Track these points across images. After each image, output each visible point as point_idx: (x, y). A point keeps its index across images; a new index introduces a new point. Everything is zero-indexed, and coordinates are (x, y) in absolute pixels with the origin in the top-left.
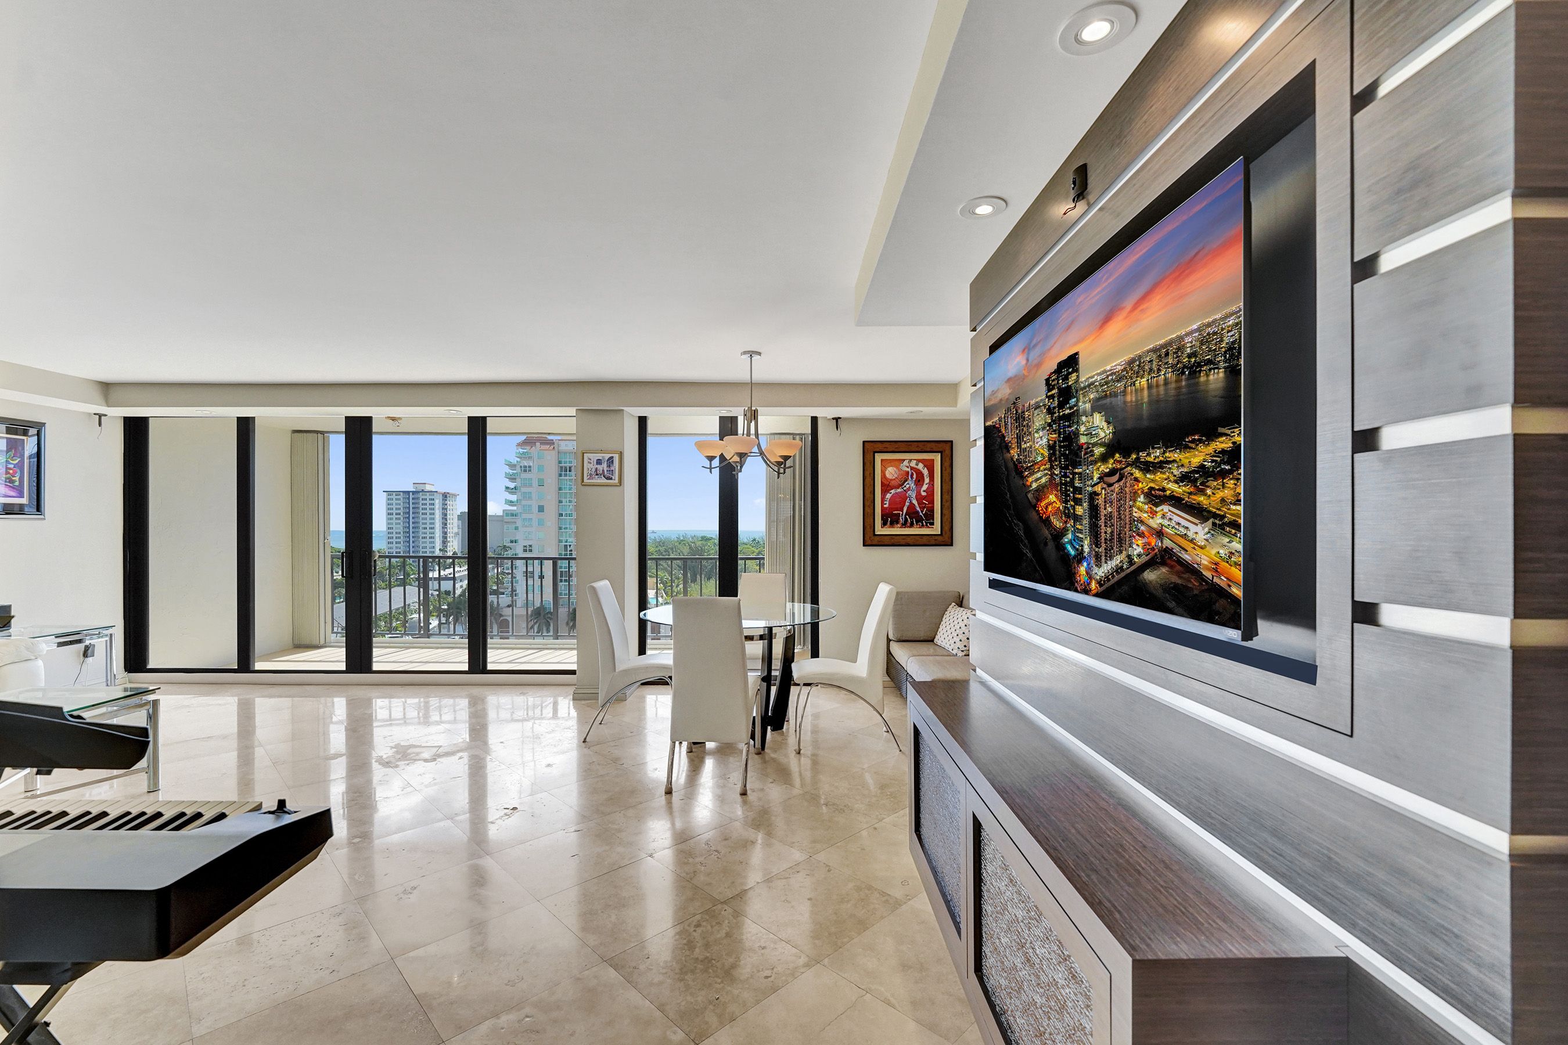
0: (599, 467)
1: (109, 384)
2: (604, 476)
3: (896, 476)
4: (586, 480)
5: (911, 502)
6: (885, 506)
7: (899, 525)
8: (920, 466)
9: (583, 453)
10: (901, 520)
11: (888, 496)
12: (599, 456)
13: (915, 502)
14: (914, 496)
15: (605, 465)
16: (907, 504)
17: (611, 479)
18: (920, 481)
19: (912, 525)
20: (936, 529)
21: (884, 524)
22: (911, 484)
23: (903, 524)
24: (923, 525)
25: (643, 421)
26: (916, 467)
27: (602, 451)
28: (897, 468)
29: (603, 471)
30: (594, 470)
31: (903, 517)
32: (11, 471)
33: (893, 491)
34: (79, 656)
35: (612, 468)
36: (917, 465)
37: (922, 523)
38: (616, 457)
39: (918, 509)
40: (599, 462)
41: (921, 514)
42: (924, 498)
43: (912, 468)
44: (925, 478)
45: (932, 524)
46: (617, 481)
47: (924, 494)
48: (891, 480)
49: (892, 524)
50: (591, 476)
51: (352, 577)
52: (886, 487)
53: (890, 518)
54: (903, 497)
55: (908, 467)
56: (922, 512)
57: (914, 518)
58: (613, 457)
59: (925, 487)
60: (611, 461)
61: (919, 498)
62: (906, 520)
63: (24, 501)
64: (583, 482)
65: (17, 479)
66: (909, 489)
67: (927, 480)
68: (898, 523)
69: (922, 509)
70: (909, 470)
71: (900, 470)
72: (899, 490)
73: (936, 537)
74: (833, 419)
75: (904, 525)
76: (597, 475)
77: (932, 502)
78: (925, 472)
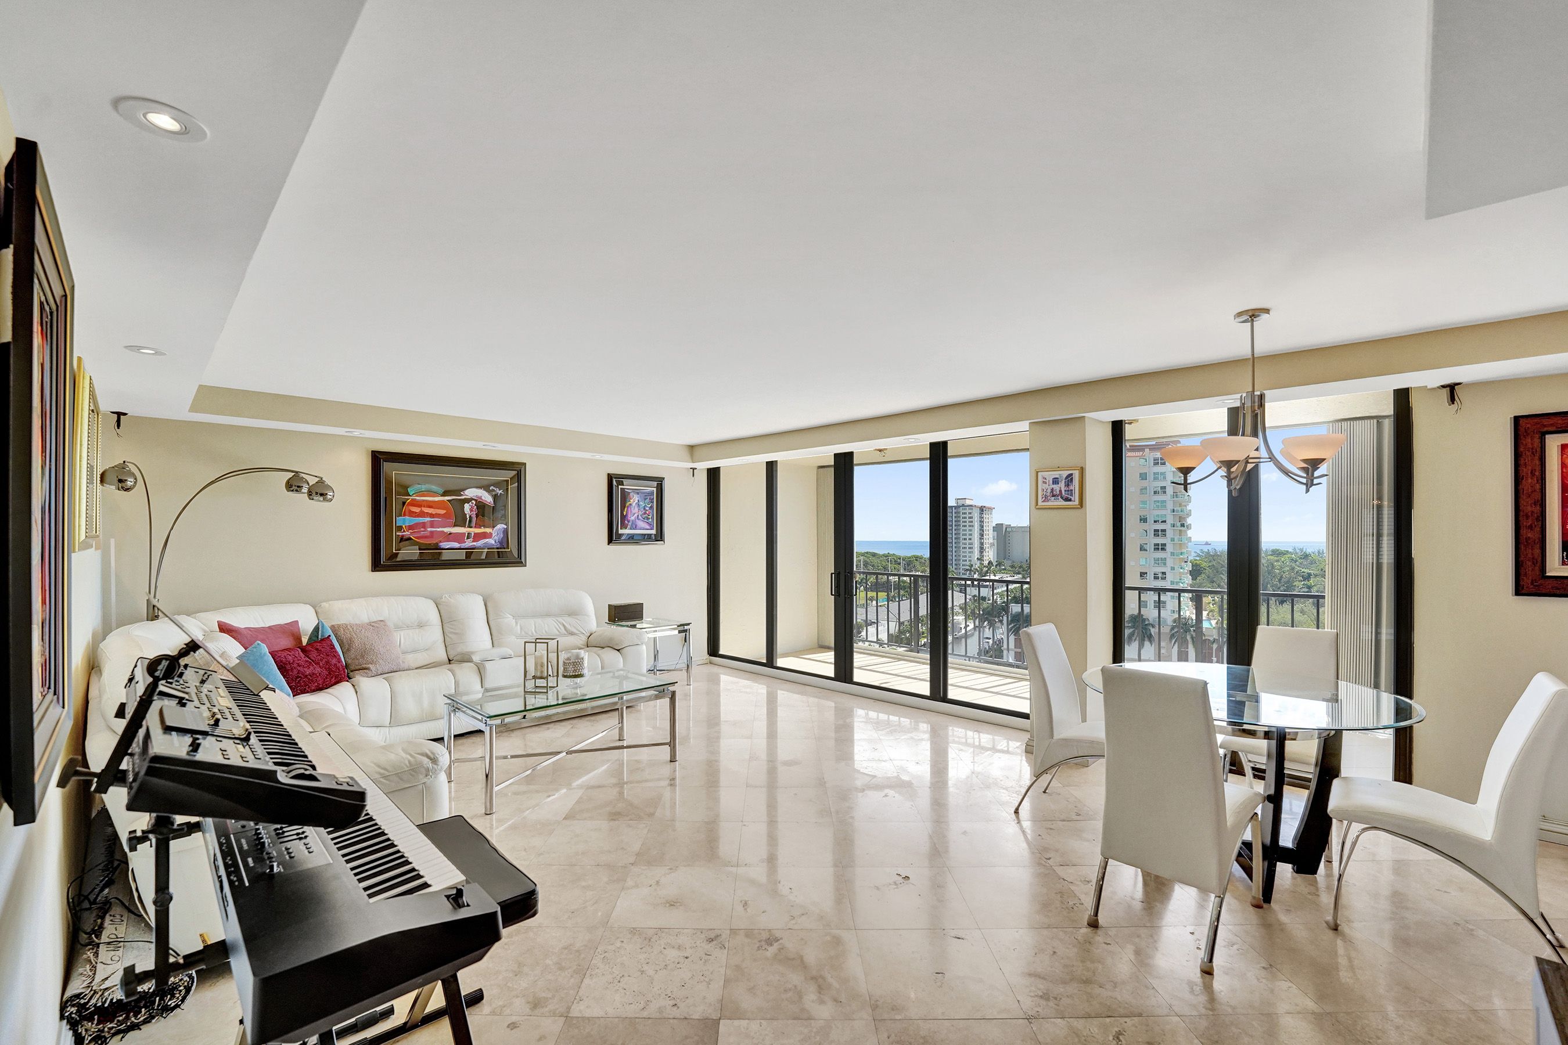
0: (1055, 486)
1: (693, 446)
2: (1062, 498)
4: (1040, 503)
9: (1037, 472)
12: (1056, 474)
15: (1062, 485)
17: (1070, 500)
25: (1117, 428)
27: (1059, 468)
29: (1060, 491)
30: (1049, 491)
32: (647, 512)
34: (682, 640)
35: (1071, 488)
38: (1076, 475)
40: (1056, 481)
46: (1077, 502)
50: (1046, 499)
51: (839, 595)
58: (1072, 474)
63: (654, 532)
64: (1037, 505)
65: (650, 517)
74: (1443, 387)
76: (1053, 496)
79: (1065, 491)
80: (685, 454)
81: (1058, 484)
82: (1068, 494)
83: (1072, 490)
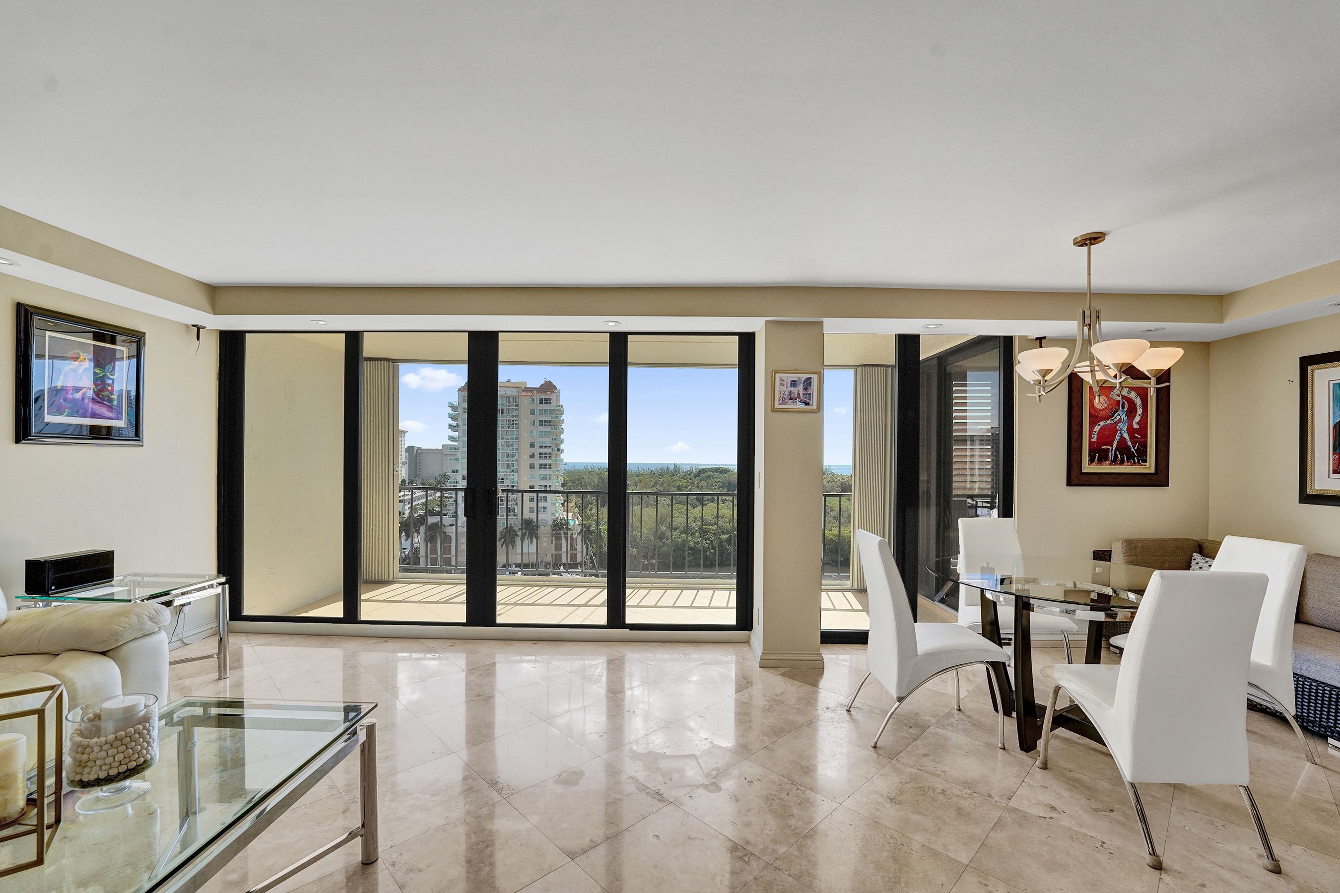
0: (792, 389)
1: (216, 287)
3: (1105, 405)
5: (1122, 437)
6: (1092, 440)
7: (1107, 462)
8: (1133, 395)
10: (1111, 457)
11: (1097, 428)
12: (794, 377)
13: (1126, 436)
14: (1125, 428)
15: (801, 388)
16: (1118, 438)
18: (1131, 412)
19: (1122, 462)
20: (1149, 466)
21: (1092, 461)
22: (1122, 415)
23: (1112, 462)
24: (1134, 463)
26: (1127, 395)
27: (796, 372)
28: (1108, 396)
29: (799, 394)
30: (787, 393)
31: (1113, 452)
33: (1102, 423)
36: (1129, 393)
37: (1134, 460)
38: (815, 378)
39: (1129, 443)
40: (794, 383)
41: (1132, 449)
42: (1136, 431)
43: (1123, 397)
44: (1138, 408)
45: (1145, 461)
46: (815, 406)
47: (1136, 426)
48: (1100, 410)
49: (1100, 461)
50: (783, 401)
52: (1095, 419)
53: (1098, 454)
54: (1112, 431)
55: (1119, 396)
56: (1134, 447)
57: (1125, 453)
58: (810, 378)
59: (1137, 419)
60: (808, 383)
61: (1131, 430)
62: (1116, 455)
66: (1119, 421)
67: (1140, 411)
68: (1106, 459)
69: (1134, 443)
70: (1120, 398)
71: (1109, 399)
72: (1109, 422)
73: (1151, 477)
75: (1114, 462)
76: (791, 399)
77: (1145, 436)
78: (1138, 401)
79: (804, 394)
80: (201, 298)
81: (797, 387)
82: (806, 398)
83: (810, 394)
